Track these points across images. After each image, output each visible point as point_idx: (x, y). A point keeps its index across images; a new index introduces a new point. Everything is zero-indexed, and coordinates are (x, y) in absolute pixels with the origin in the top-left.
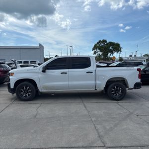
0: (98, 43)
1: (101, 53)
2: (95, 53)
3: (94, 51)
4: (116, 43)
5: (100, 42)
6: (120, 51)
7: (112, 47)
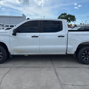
0: (61, 15)
4: (72, 15)
5: (62, 14)
6: (75, 20)
7: (70, 18)
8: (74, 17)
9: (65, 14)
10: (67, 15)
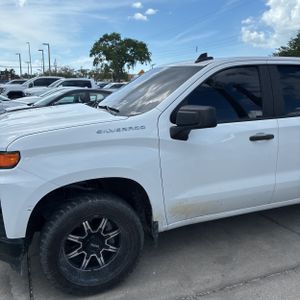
0: (101, 40)
1: (109, 63)
2: (95, 62)
3: (93, 57)
4: (139, 41)
5: (106, 38)
7: (132, 51)
8: (143, 46)
9: (116, 37)
10: (122, 39)
